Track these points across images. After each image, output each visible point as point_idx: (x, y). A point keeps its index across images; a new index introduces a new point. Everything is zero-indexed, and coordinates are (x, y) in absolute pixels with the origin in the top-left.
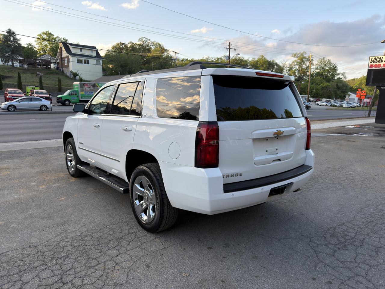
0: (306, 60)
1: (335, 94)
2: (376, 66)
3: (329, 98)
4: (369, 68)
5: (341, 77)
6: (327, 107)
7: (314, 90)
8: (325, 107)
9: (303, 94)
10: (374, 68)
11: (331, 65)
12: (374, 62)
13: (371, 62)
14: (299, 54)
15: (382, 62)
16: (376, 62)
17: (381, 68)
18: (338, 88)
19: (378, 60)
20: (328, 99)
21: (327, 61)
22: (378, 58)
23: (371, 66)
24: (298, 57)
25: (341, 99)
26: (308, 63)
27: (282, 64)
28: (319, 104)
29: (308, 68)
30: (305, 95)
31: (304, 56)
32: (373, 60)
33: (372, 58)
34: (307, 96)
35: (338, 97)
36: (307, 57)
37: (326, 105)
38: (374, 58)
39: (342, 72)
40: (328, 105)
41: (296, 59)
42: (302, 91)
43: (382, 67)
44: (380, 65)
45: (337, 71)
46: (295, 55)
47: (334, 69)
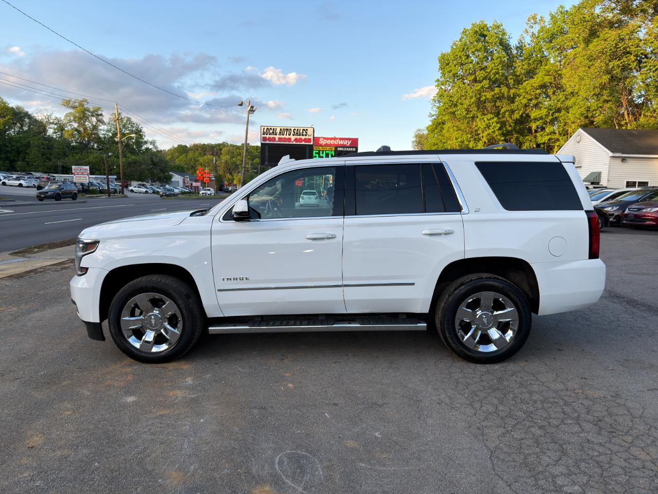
0: (90, 114)
1: (151, 173)
2: (269, 139)
3: (143, 181)
4: (263, 142)
5: (151, 147)
6: (148, 195)
7: (115, 167)
8: (145, 195)
9: (97, 173)
10: (267, 142)
11: (133, 127)
12: (267, 134)
13: (263, 134)
14: (75, 102)
15: (276, 135)
16: (270, 134)
17: (275, 142)
18: (154, 164)
19: (271, 131)
20: (140, 183)
21: (126, 119)
22: (271, 129)
23: (264, 139)
24: (74, 107)
25: (160, 182)
26: (94, 119)
27: (44, 118)
28: (135, 191)
29: (95, 127)
30: (101, 174)
31: (85, 106)
32: (265, 131)
33: (264, 128)
34: (105, 177)
35: (156, 179)
36: (92, 110)
37: (146, 192)
38: (266, 128)
39: (150, 140)
40: (149, 192)
41: (72, 111)
42: (94, 169)
43: (277, 141)
44: (275, 138)
45: (143, 137)
46: (67, 104)
47: (139, 132)
